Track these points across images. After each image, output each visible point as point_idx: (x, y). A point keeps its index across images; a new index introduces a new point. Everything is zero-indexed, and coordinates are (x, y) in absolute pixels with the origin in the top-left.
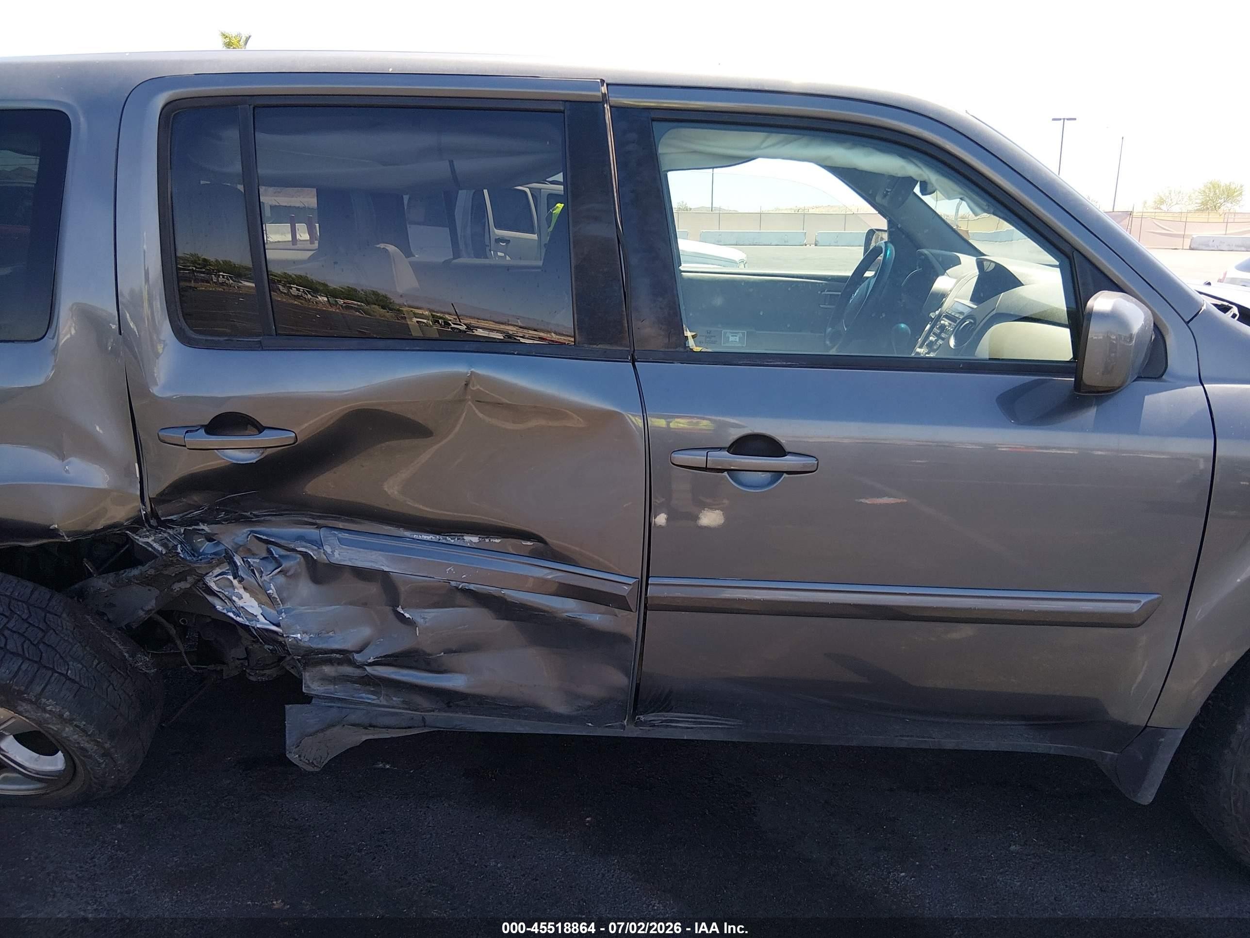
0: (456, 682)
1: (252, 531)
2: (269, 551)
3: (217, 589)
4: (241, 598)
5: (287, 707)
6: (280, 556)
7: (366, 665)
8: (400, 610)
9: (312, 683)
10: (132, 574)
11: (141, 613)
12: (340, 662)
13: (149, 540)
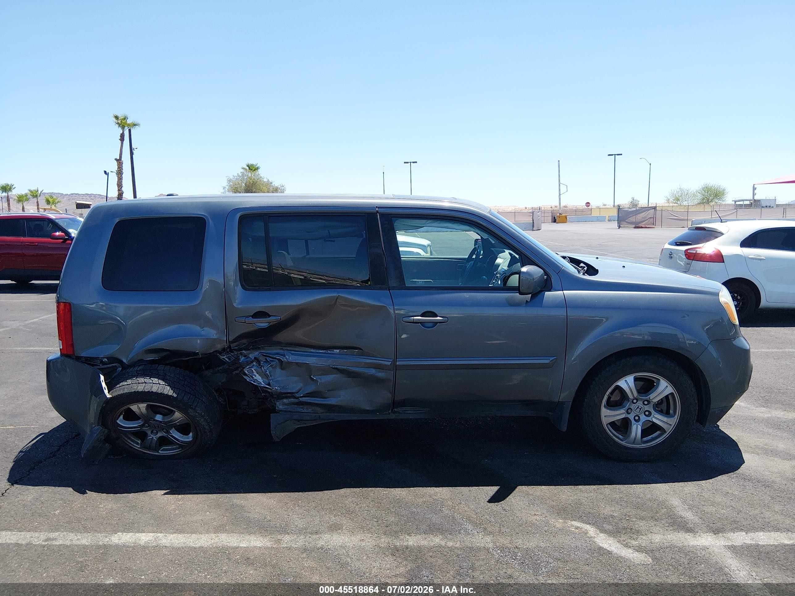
0: (332, 401)
1: (260, 353)
2: (266, 359)
3: (247, 373)
4: (256, 376)
5: (271, 414)
6: (270, 361)
7: (300, 397)
8: (312, 377)
9: (279, 406)
10: (219, 369)
11: (220, 383)
12: (290, 397)
13: (224, 357)
